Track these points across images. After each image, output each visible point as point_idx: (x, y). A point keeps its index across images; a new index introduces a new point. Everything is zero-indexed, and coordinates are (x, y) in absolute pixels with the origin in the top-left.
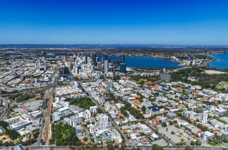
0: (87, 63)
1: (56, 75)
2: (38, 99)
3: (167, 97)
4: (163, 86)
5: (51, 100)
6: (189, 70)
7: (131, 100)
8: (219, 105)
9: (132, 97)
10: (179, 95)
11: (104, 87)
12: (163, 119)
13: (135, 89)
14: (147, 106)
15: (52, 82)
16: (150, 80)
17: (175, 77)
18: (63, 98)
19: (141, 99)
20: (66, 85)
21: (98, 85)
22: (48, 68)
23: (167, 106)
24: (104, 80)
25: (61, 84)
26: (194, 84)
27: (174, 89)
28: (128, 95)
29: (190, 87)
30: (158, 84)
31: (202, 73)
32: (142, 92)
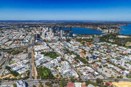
0: (49, 31)
1: (33, 39)
2: (25, 53)
3: (99, 51)
4: (96, 45)
5: (33, 54)
6: (109, 36)
7: (79, 53)
8: (129, 56)
9: (79, 51)
10: (106, 50)
11: (62, 45)
12: (99, 64)
13: (80, 46)
14: (89, 56)
15: (31, 43)
16: (88, 41)
17: (102, 40)
18: (39, 52)
19: (85, 52)
20: (39, 44)
21: (58, 45)
22: (27, 34)
23: (100, 56)
24: (61, 42)
25: (36, 44)
26: (113, 43)
27: (102, 46)
28: (77, 50)
29: (111, 45)
30: (93, 43)
31: (116, 37)
32: (84, 48)
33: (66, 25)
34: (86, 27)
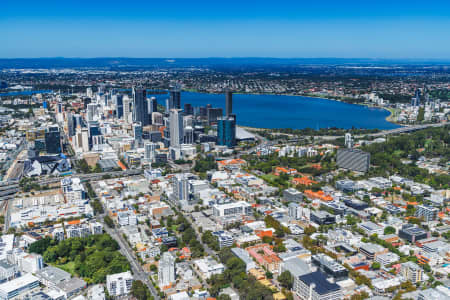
1: (23, 155)
4: (347, 191)
6: (419, 137)
7: (246, 245)
9: (250, 231)
10: (398, 224)
11: (164, 195)
14: (297, 273)
16: (303, 171)
17: (380, 161)
20: (45, 188)
21: (145, 190)
23: (362, 265)
24: (167, 172)
25: (29, 186)
27: (380, 201)
28: (238, 225)
29: (427, 194)
30: (332, 182)
32: (281, 215)
33: (215, 81)
34: (312, 92)
